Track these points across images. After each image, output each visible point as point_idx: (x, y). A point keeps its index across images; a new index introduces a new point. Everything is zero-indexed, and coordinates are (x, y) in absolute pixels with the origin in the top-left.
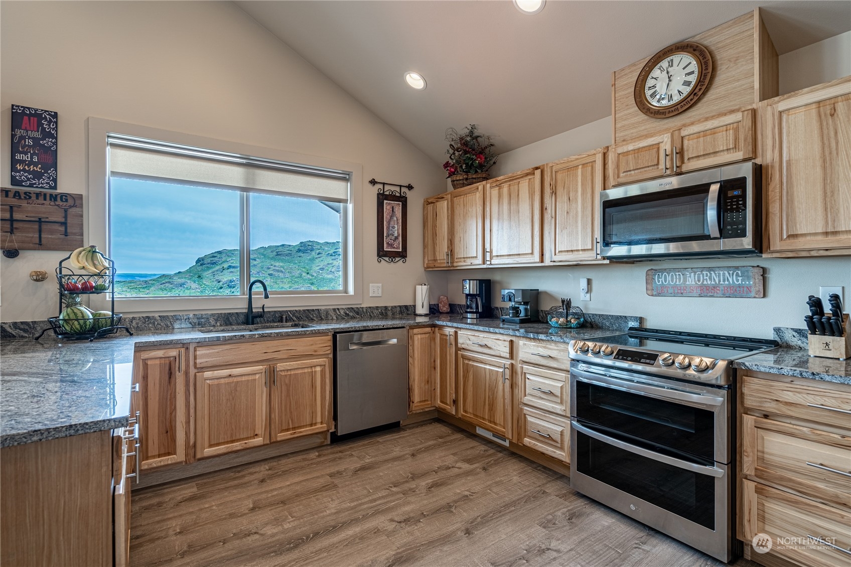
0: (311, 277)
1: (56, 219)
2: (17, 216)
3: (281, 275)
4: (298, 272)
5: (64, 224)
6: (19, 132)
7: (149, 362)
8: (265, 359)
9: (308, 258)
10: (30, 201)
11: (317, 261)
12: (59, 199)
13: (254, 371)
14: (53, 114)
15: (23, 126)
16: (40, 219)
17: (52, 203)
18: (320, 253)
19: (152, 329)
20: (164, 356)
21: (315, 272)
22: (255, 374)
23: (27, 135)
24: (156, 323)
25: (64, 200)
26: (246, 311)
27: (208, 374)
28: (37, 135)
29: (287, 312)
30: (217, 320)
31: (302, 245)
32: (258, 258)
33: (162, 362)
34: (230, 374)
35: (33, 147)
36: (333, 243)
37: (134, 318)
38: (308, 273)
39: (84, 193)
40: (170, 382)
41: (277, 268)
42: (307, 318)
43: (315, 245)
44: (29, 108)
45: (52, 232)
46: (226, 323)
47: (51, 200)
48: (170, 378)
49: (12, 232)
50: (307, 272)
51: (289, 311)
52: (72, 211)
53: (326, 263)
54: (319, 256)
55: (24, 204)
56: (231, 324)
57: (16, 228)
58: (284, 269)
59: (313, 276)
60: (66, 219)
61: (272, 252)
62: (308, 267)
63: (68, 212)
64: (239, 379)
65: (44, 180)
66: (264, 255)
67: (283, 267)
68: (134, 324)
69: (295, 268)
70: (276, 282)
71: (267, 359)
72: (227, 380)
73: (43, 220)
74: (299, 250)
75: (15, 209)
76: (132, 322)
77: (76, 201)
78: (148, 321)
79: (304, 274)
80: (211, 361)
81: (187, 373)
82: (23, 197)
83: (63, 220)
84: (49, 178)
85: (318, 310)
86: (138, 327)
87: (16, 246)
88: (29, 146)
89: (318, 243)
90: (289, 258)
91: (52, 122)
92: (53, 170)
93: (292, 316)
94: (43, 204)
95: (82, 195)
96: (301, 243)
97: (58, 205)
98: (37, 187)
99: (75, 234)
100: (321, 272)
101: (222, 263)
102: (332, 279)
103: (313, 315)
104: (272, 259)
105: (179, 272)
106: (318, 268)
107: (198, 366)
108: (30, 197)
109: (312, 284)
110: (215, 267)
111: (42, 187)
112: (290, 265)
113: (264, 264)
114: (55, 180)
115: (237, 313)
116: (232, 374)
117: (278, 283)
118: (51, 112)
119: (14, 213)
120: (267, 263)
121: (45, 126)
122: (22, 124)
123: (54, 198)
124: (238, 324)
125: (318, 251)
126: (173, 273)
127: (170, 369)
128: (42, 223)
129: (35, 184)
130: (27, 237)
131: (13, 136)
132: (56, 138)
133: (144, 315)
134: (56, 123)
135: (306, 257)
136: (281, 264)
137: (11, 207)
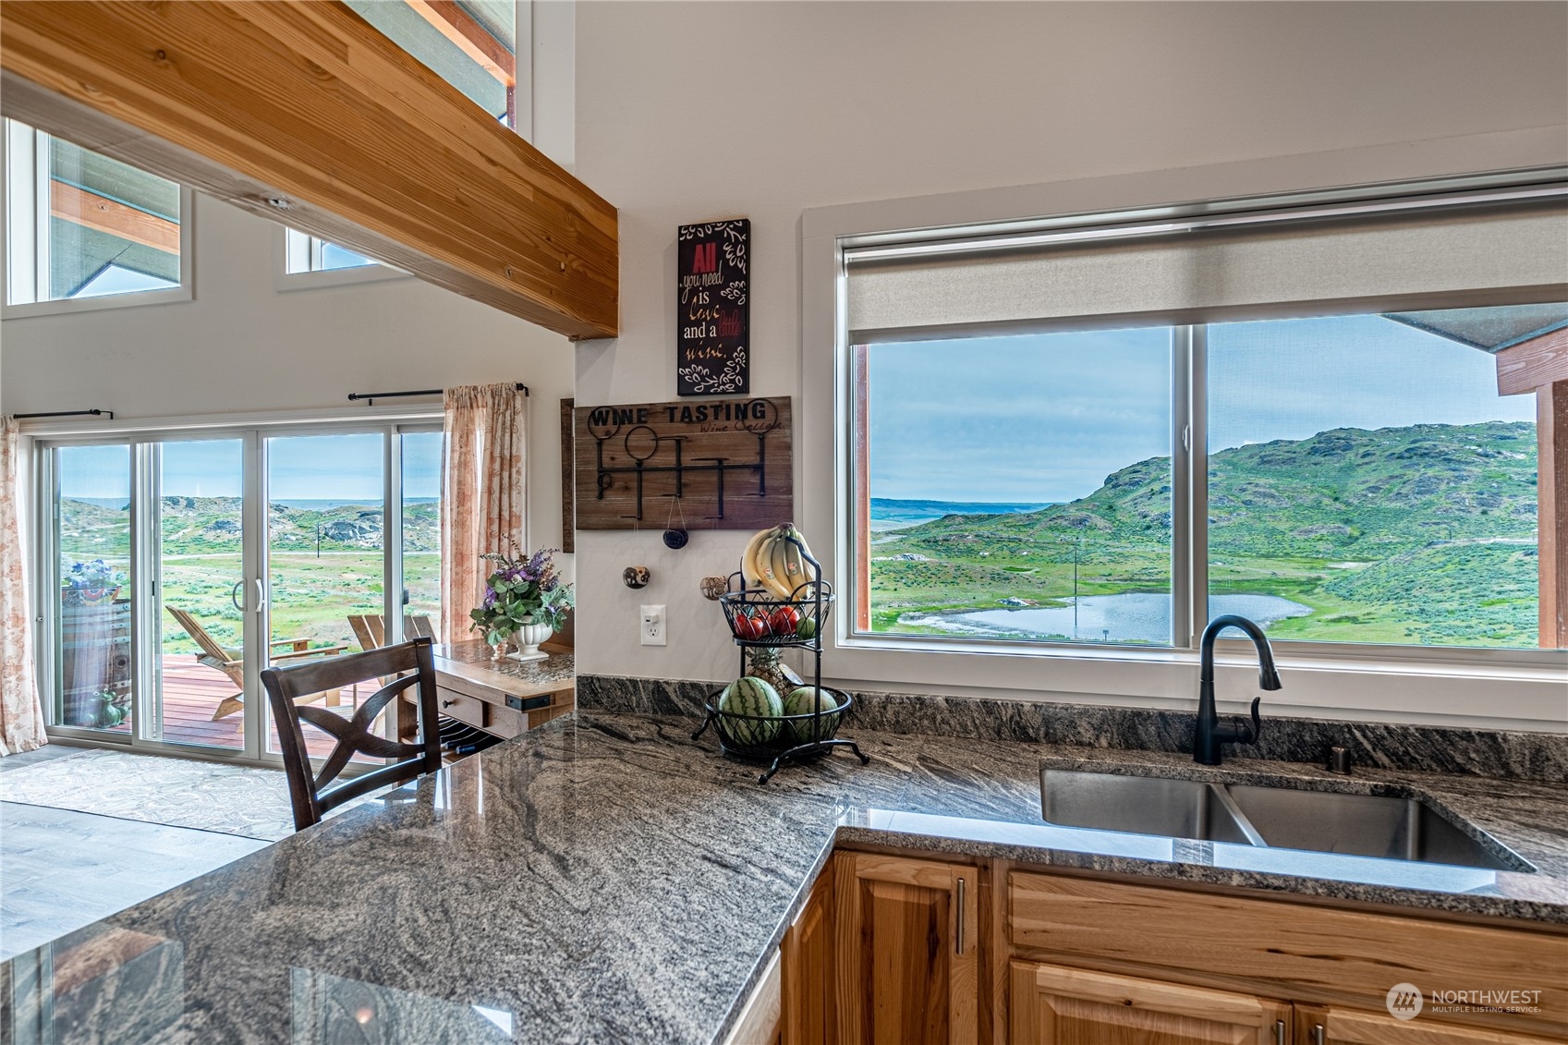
0: (1343, 507)
1: (746, 459)
2: (687, 460)
3: (1270, 502)
4: (1312, 497)
5: (759, 469)
6: (690, 281)
7: (878, 893)
8: (1272, 974)
9: (1337, 465)
10: (706, 426)
11: (1360, 471)
12: (750, 413)
13: (1222, 1010)
14: (741, 224)
15: (695, 271)
16: (720, 461)
17: (740, 425)
18: (1369, 455)
19: (930, 732)
20: (916, 883)
21: (1355, 495)
22: (1230, 1026)
23: (701, 285)
24: (939, 717)
25: (759, 415)
26: (1195, 709)
27: (1050, 975)
28: (714, 279)
29: (1350, 732)
30: (1098, 730)
31: (1322, 439)
32: (1221, 471)
33: (911, 900)
34: (1130, 996)
35: (710, 307)
36: (1405, 429)
37: (889, 699)
38: (1336, 499)
39: (794, 394)
40: (931, 969)
41: (1262, 490)
42: (1441, 763)
43: (1354, 437)
44: (702, 226)
45: (739, 489)
46: (1126, 741)
47: (737, 417)
48: (932, 955)
49: (680, 494)
50: (1335, 495)
51: (1359, 727)
52: (773, 437)
53: (1385, 475)
54: (1366, 460)
55: (695, 432)
56: (1143, 747)
57: (686, 485)
58: (1278, 491)
59: (1348, 504)
60: (762, 459)
61: (1251, 457)
62: (1335, 486)
63: (766, 441)
64: (1164, 1027)
65: (727, 374)
66: (1234, 465)
67: (1276, 488)
68: (890, 714)
69: (1305, 487)
70: (1259, 518)
71: (1280, 979)
72: (1116, 1019)
73: (725, 463)
74: (1314, 451)
75: (684, 444)
76: (885, 708)
77: (776, 414)
78: (921, 709)
79: (1326, 501)
80: (1061, 932)
81: (984, 952)
82: (694, 419)
83: (755, 460)
84: (734, 369)
85: (1492, 736)
86: (898, 722)
87: (684, 522)
88: (705, 307)
89: (1363, 433)
90: (1289, 467)
91: (740, 242)
92: (741, 351)
93: (1369, 747)
94: (725, 429)
95: (789, 397)
96: (1319, 435)
97: (748, 428)
98: (716, 393)
99: (776, 490)
100: (1370, 495)
101: (1149, 483)
102: (1404, 511)
103: (1465, 752)
104: (1250, 471)
105: (1078, 500)
106: (1364, 486)
107: (1017, 939)
108: (706, 416)
109: (1347, 522)
110: (1137, 490)
111: (724, 392)
112: (1291, 483)
113: (1232, 481)
114: (745, 373)
115: (1162, 715)
116: (1136, 998)
117: (1264, 518)
118: (738, 221)
119: (682, 454)
120: (1241, 479)
121: (728, 257)
122: (693, 263)
123: (742, 411)
124: (1166, 749)
125: (1362, 451)
126: (1067, 501)
127: (933, 927)
128: (725, 471)
129: (713, 386)
130: (701, 502)
131: (681, 291)
132: (747, 278)
133: (914, 693)
134: (747, 243)
135: (1331, 464)
136: (1271, 481)
137: (678, 442)
